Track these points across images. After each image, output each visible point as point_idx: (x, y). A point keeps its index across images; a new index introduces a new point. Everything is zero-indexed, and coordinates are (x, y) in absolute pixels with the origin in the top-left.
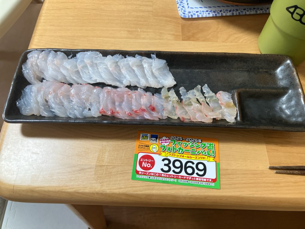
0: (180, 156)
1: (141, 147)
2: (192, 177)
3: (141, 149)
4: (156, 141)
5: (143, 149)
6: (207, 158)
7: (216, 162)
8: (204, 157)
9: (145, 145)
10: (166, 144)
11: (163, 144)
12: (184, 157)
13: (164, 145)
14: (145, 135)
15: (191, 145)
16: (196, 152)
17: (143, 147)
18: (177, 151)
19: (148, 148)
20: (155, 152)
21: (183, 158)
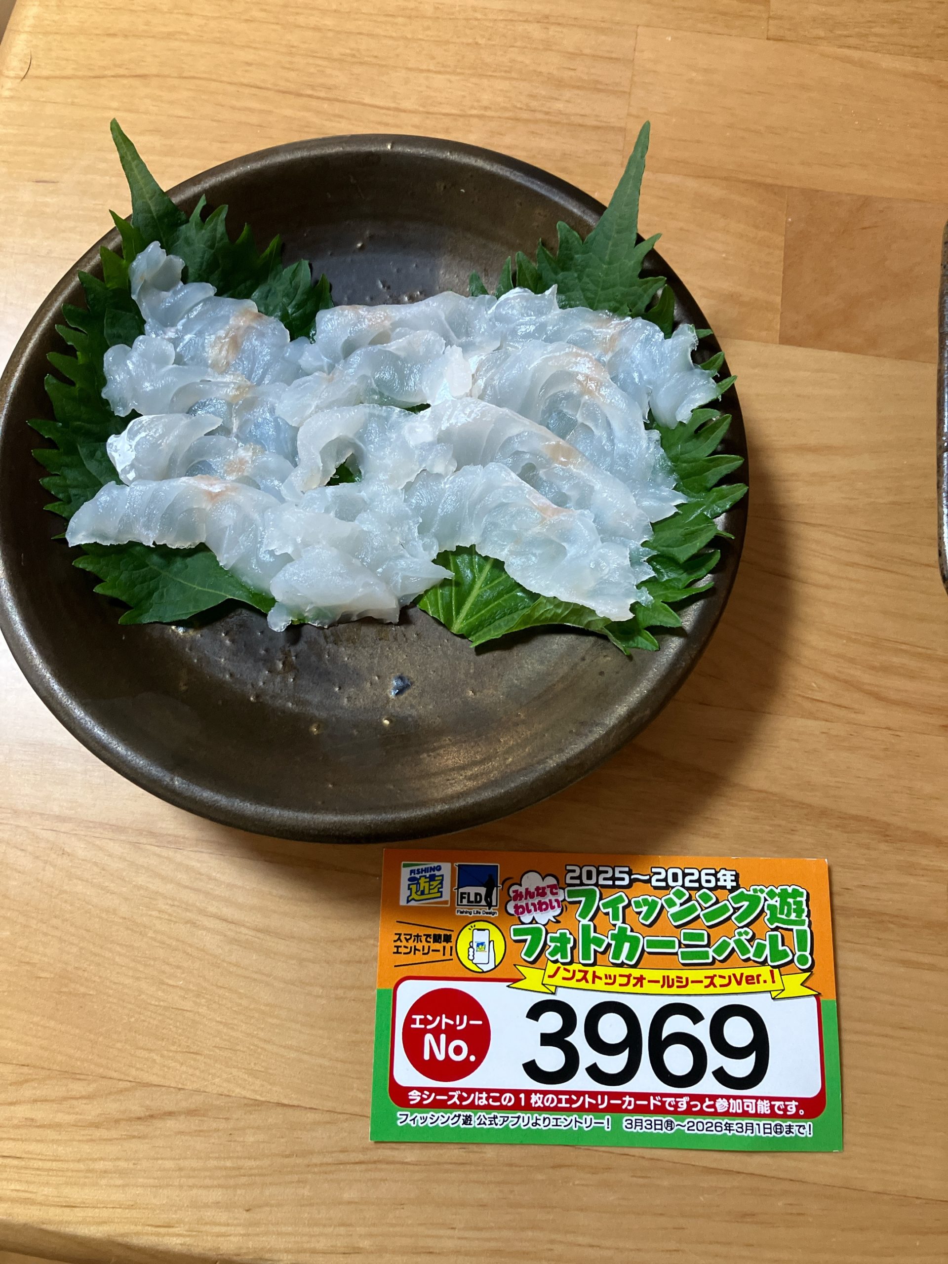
0: (624, 981)
1: (411, 944)
2: (693, 1097)
3: (411, 958)
4: (489, 905)
5: (419, 957)
6: (769, 979)
7: (817, 997)
8: (753, 971)
9: (432, 932)
10: (543, 917)
11: (527, 918)
12: (644, 981)
13: (534, 921)
14: (426, 870)
15: (676, 909)
16: (708, 945)
17: (419, 946)
18: (604, 952)
19: (448, 946)
20: (486, 968)
21: (638, 989)
